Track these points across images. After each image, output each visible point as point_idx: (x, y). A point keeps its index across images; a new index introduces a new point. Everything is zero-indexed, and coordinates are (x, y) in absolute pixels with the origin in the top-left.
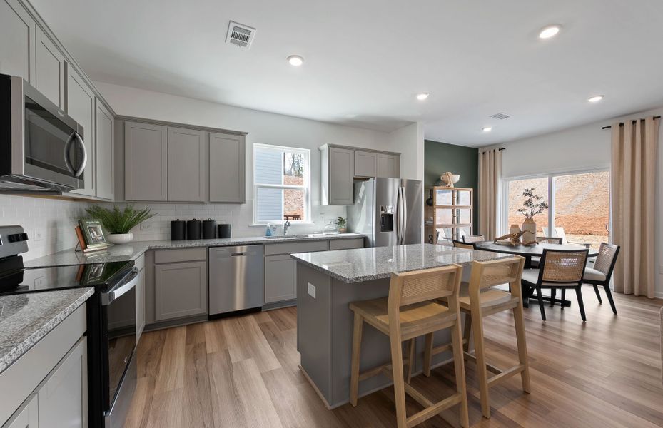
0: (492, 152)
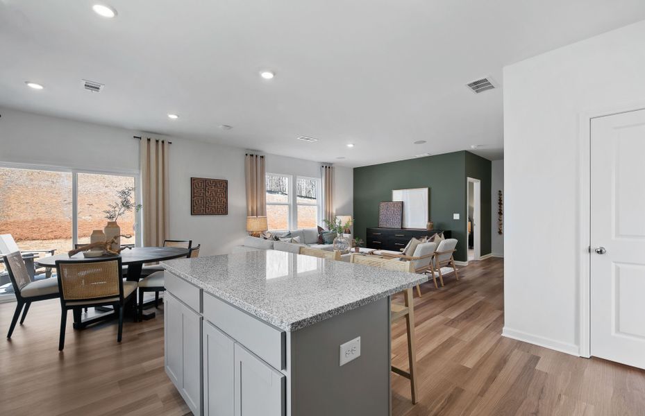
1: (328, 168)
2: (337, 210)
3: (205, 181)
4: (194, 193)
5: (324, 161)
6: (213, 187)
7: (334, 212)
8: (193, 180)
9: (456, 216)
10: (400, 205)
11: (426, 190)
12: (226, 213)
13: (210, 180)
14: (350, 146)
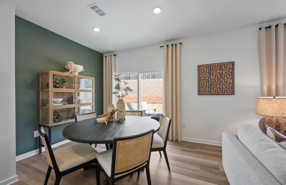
0: (110, 56)
3: (210, 66)
4: (200, 77)
6: (218, 71)
8: (199, 67)
12: (233, 93)
13: (214, 64)
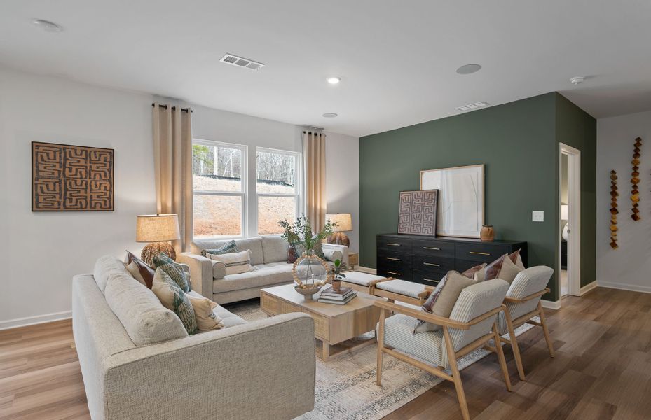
1: (314, 136)
2: (328, 205)
3: (63, 149)
4: (38, 170)
5: (308, 123)
6: (82, 162)
7: (324, 207)
8: (35, 146)
9: (538, 216)
10: (434, 196)
11: (478, 170)
12: (111, 208)
13: (75, 148)
14: (333, 81)
